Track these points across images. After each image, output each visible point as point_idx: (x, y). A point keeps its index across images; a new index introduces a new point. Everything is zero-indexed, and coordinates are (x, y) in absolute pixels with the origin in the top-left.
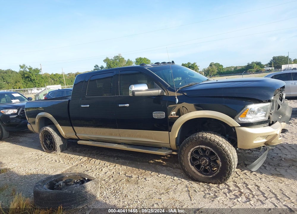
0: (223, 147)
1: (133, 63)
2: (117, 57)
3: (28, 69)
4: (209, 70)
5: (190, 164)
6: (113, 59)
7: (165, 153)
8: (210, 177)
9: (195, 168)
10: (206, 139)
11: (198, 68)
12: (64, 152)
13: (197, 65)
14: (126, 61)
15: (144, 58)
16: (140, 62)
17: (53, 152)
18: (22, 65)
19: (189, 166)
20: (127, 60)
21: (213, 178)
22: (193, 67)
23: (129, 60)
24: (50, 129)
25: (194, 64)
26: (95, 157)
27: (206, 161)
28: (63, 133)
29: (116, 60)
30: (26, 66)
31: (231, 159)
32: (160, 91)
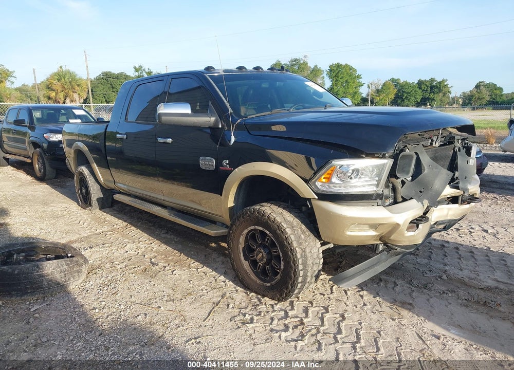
0: (287, 234)
1: (322, 72)
2: (296, 60)
3: (146, 73)
4: (473, 96)
5: (242, 258)
6: (288, 63)
7: (216, 232)
8: (268, 285)
9: (250, 265)
10: (263, 215)
11: (450, 89)
12: (105, 209)
13: (448, 84)
14: (310, 67)
15: (346, 65)
16: (337, 71)
17: (88, 209)
18: (137, 67)
19: (240, 260)
20: (312, 67)
21: (271, 288)
22: (440, 88)
23: (316, 66)
24: (84, 170)
25: (443, 81)
26: (139, 224)
27: (263, 255)
28: (101, 179)
29: (293, 65)
30: (143, 68)
31: (296, 257)
32: (213, 119)
